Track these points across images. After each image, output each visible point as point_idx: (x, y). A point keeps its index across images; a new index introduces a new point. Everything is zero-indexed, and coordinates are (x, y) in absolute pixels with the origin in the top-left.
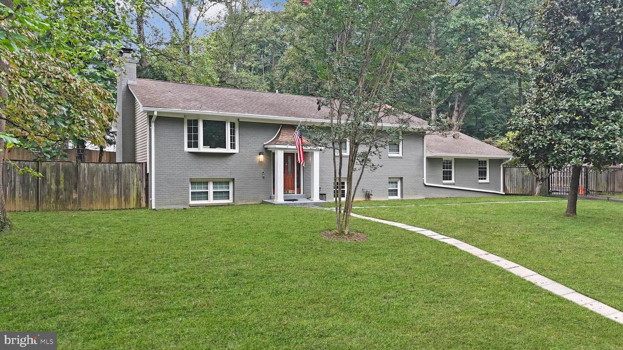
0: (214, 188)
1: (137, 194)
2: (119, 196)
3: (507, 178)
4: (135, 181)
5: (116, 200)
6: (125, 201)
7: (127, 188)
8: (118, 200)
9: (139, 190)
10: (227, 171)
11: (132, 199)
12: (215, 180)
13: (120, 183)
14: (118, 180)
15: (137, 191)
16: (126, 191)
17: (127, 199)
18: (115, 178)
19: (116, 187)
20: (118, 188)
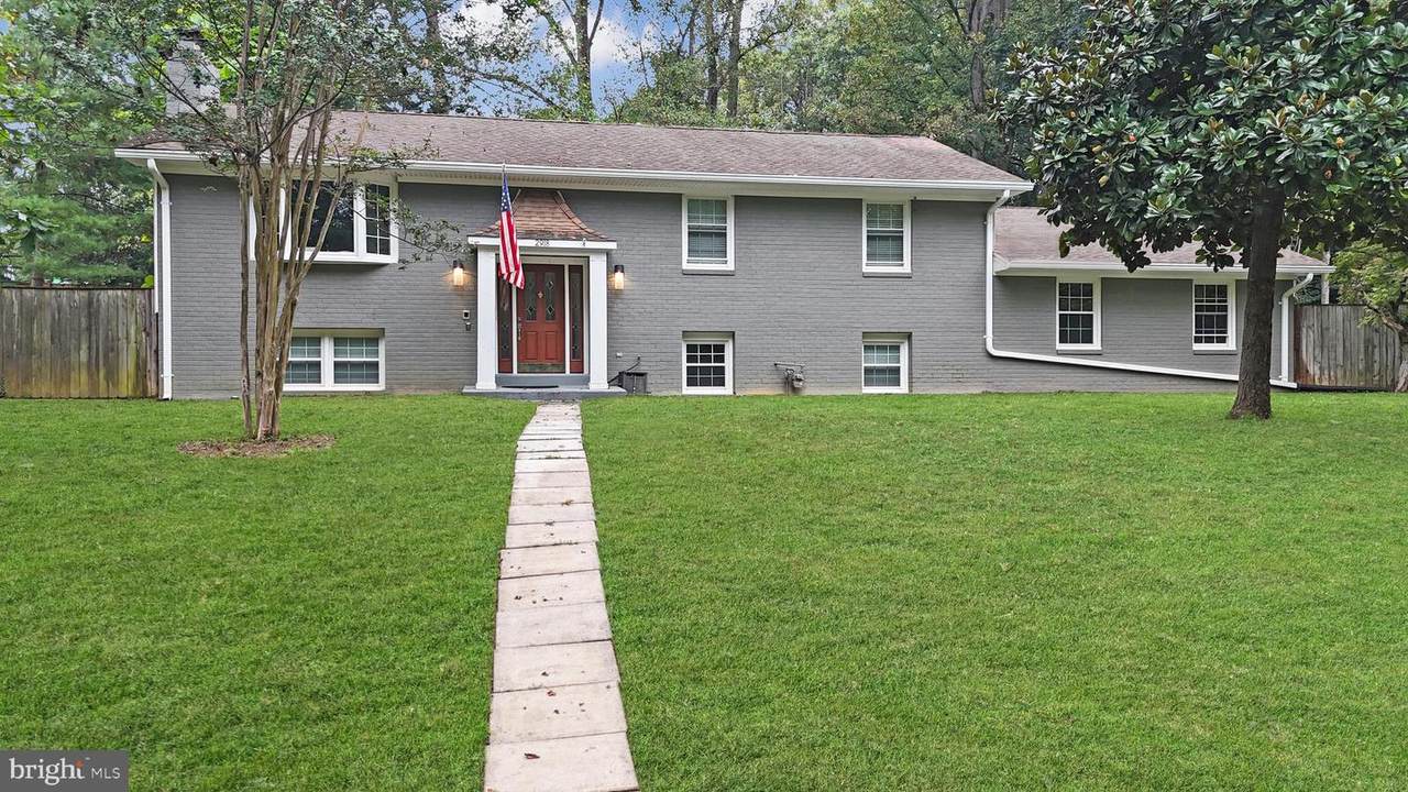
0: (336, 353)
1: (137, 365)
2: (92, 367)
3: (1309, 339)
4: (132, 332)
5: (84, 377)
6: (107, 379)
7: (112, 349)
8: (90, 375)
9: (142, 354)
10: (366, 311)
11: (123, 376)
12: (340, 334)
13: (94, 338)
14: (89, 329)
15: (138, 356)
16: (110, 355)
17: (112, 377)
18: (84, 325)
19: (84, 346)
20: (89, 348)
